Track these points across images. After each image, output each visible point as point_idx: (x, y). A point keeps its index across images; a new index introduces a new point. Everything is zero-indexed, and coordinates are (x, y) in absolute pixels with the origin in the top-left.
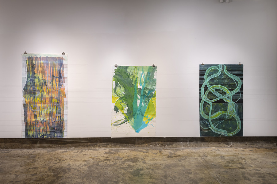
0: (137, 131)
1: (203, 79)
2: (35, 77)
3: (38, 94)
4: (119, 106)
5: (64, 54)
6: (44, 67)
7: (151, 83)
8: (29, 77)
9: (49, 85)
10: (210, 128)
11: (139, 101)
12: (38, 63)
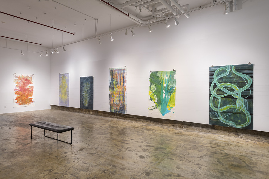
0: (163, 115)
1: (213, 78)
2: (114, 81)
3: (115, 89)
4: (152, 98)
5: (125, 67)
6: (117, 75)
7: (172, 82)
8: (111, 80)
9: (119, 84)
10: (219, 118)
11: (164, 95)
12: (115, 73)
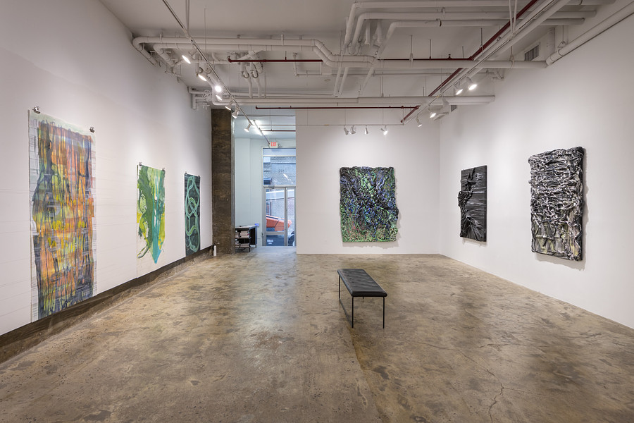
0: (155, 262)
1: (186, 191)
2: (53, 173)
3: (58, 212)
4: (142, 228)
6: (66, 150)
8: (42, 171)
9: (73, 191)
10: (189, 245)
11: (155, 218)
12: (57, 142)
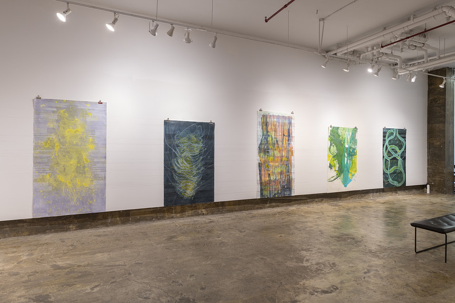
0: (345, 186)
2: (269, 136)
3: (271, 153)
4: (332, 164)
5: (292, 113)
6: (276, 125)
7: (354, 143)
8: (263, 135)
9: (280, 143)
11: (346, 159)
12: (271, 122)
